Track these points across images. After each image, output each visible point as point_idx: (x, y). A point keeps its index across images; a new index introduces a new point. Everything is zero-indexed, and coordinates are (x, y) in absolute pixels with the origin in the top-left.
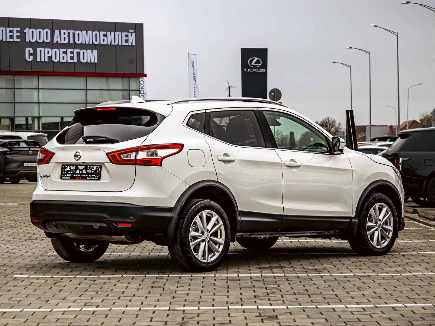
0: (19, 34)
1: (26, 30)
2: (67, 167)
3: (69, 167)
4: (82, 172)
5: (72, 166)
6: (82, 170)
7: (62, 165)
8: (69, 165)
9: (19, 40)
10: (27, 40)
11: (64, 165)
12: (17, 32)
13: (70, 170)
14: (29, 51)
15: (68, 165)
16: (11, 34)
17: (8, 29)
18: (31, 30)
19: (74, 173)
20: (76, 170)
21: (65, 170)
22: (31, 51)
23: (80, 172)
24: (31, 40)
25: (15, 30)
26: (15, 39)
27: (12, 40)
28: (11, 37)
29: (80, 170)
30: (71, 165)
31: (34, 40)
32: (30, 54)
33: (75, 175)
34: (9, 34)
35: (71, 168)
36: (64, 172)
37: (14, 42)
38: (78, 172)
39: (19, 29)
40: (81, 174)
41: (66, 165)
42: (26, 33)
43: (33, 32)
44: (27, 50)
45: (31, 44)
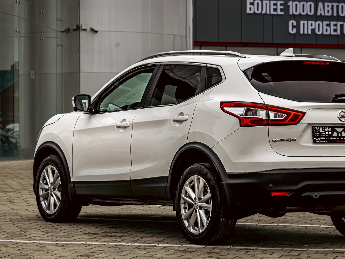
0: (282, 7)
1: (290, 3)
2: (319, 129)
3: (322, 129)
4: (341, 134)
5: (326, 128)
6: (341, 133)
7: (313, 127)
8: (322, 127)
9: (282, 13)
10: (291, 13)
11: (315, 127)
12: (281, 5)
13: (325, 132)
14: (293, 23)
15: (320, 127)
16: (275, 7)
17: (272, 2)
18: (295, 3)
19: (331, 136)
20: (332, 133)
21: (316, 133)
22: (295, 24)
23: (338, 134)
24: (295, 13)
25: (279, 3)
26: (279, 12)
27: (275, 13)
28: (275, 10)
29: (338, 133)
30: (324, 127)
31: (298, 13)
32: (293, 27)
33: (332, 138)
34: (273, 7)
35: (325, 130)
36: (316, 134)
37: (278, 15)
38: (335, 134)
39: (282, 2)
40: (340, 137)
41: (318, 127)
42: (289, 6)
43: (296, 5)
44: (290, 22)
45: (294, 17)
